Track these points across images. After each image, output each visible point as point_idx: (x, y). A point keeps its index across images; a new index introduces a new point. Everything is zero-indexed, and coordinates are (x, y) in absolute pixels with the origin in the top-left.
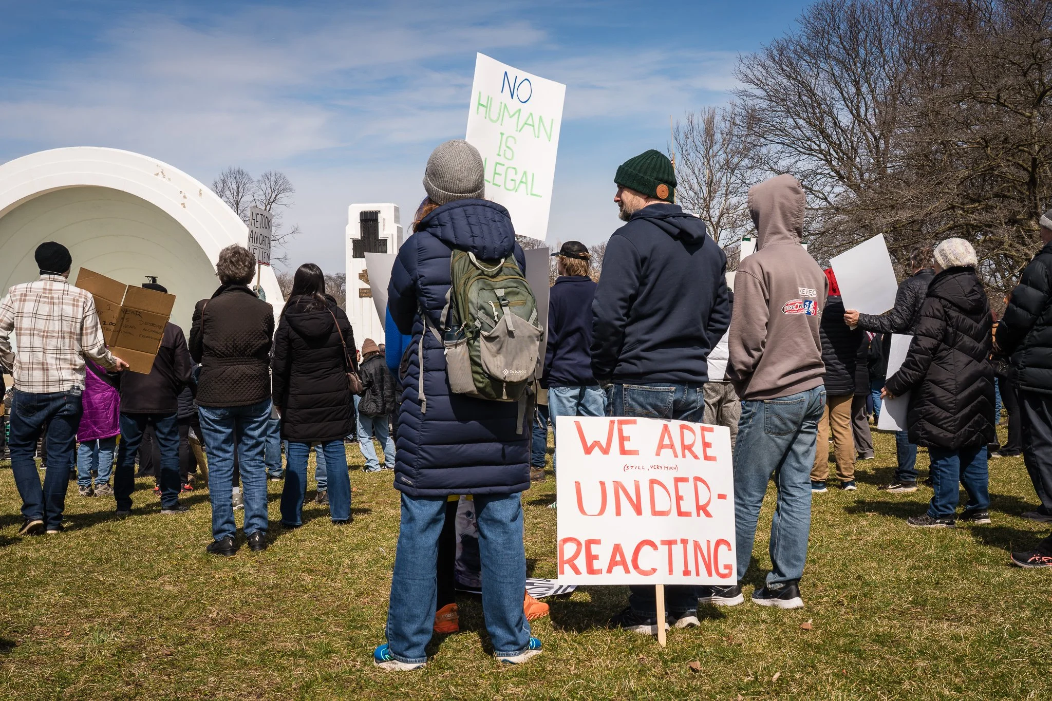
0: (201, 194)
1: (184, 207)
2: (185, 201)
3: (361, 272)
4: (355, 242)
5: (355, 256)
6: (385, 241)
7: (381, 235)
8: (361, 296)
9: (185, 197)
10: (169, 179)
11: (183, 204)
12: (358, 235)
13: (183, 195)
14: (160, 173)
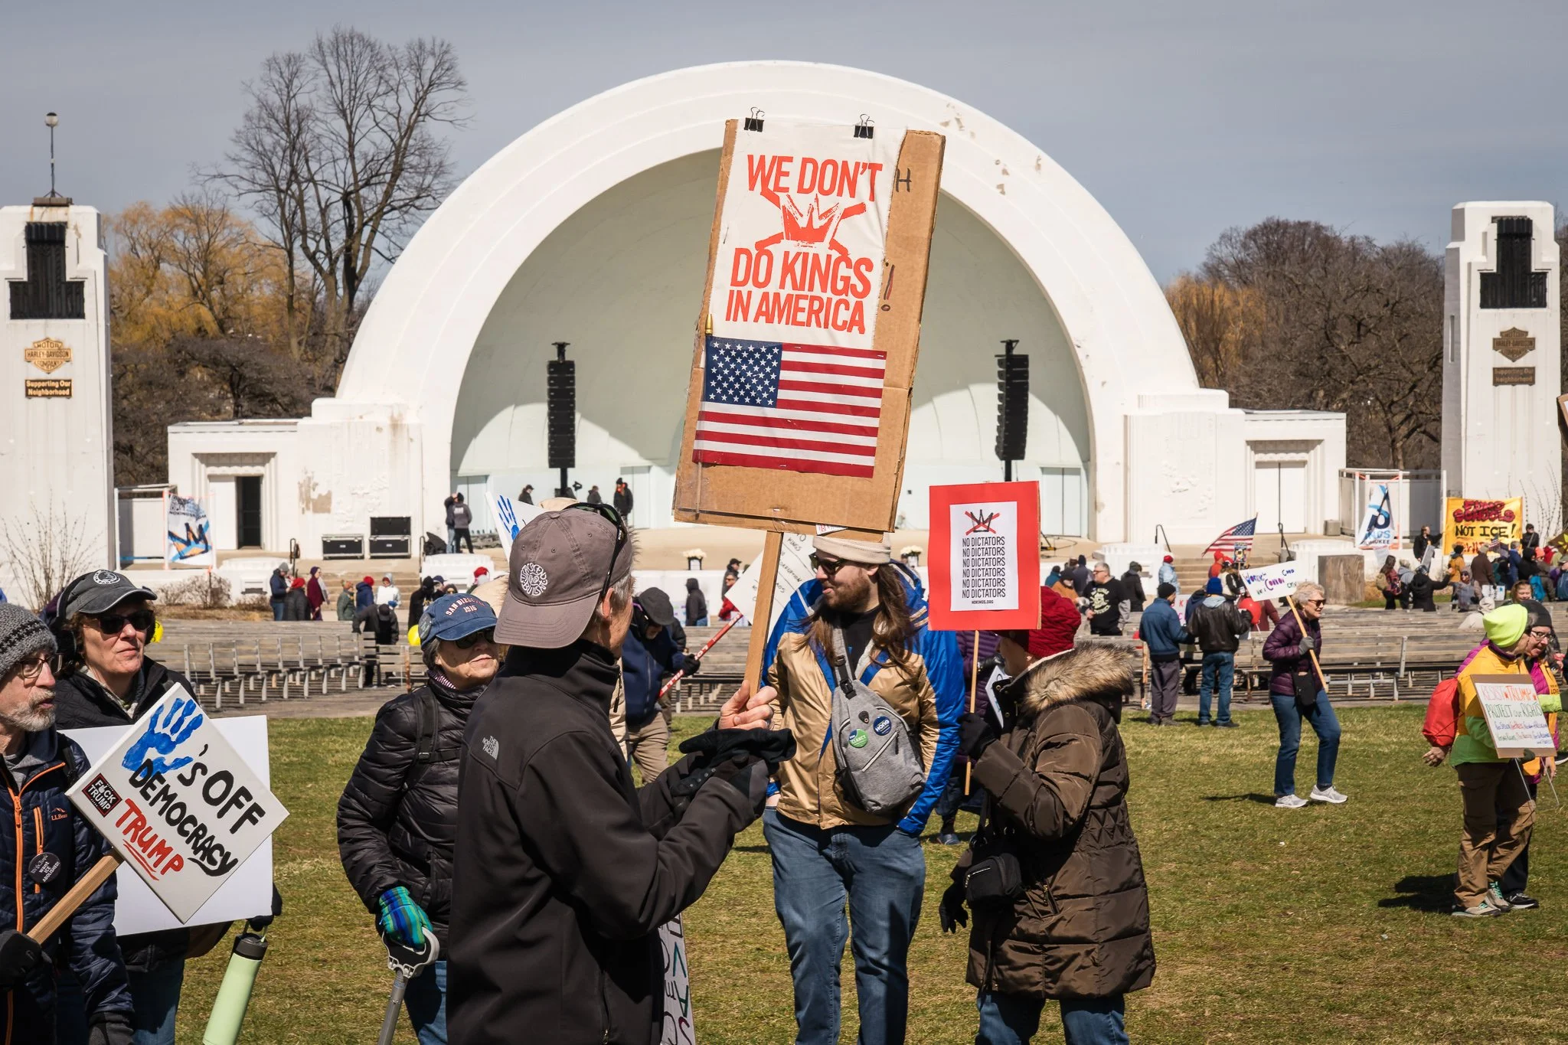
0: (1038, 167)
1: (1003, 193)
2: (1004, 179)
3: (1498, 336)
4: (1485, 277)
5: (1484, 305)
6: (1542, 276)
7: (1535, 267)
8: (1496, 383)
9: (1005, 172)
10: (973, 135)
11: (1001, 187)
12: (1492, 266)
13: (1000, 167)
14: (954, 124)
